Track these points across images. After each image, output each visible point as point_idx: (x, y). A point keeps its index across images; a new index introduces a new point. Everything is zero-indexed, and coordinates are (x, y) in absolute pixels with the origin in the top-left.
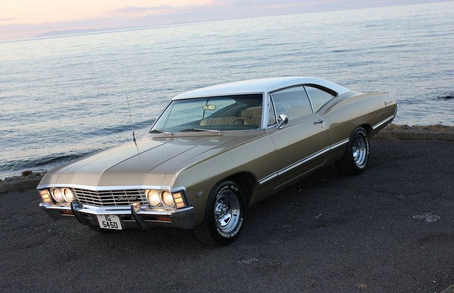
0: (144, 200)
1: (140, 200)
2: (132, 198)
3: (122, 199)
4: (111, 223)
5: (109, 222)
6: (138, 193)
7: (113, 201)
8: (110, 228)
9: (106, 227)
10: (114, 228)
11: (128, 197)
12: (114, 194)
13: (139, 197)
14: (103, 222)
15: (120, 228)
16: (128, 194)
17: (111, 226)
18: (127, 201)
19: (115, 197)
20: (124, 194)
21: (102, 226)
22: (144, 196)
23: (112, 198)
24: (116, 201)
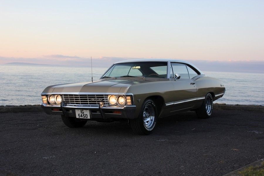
0: (106, 102)
1: (104, 102)
2: (99, 100)
3: (93, 100)
4: (83, 115)
5: (83, 114)
6: (103, 97)
7: (87, 101)
8: (83, 118)
9: (80, 117)
10: (85, 118)
11: (97, 99)
12: (89, 97)
13: (104, 99)
14: (79, 114)
15: (89, 117)
16: (97, 97)
17: (83, 117)
18: (96, 102)
19: (89, 99)
20: (95, 97)
21: (77, 117)
22: (107, 99)
23: (87, 99)
24: (89, 101)
